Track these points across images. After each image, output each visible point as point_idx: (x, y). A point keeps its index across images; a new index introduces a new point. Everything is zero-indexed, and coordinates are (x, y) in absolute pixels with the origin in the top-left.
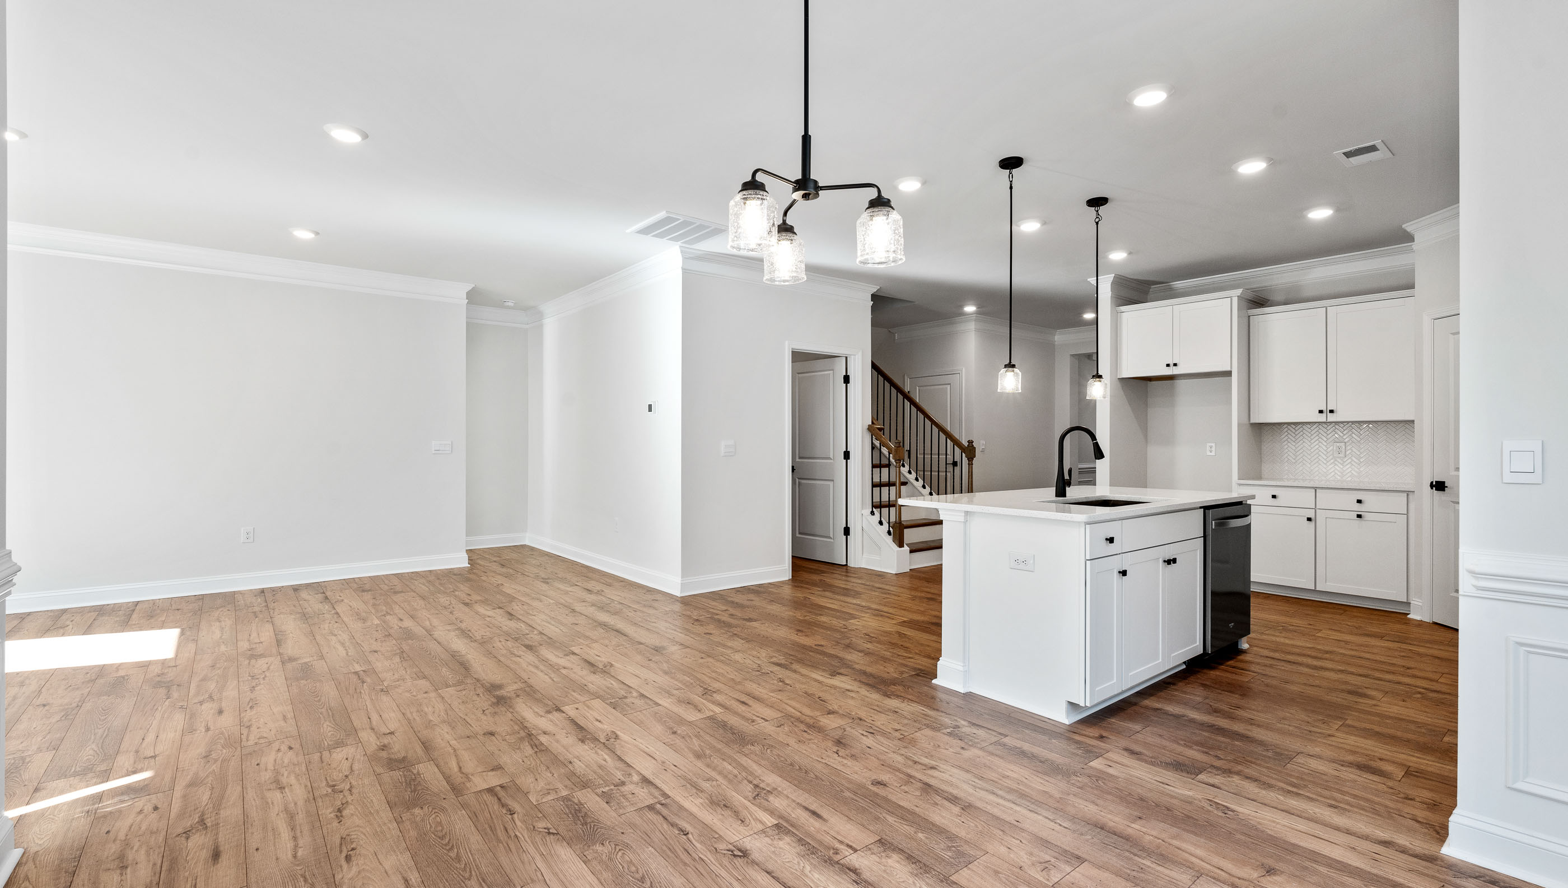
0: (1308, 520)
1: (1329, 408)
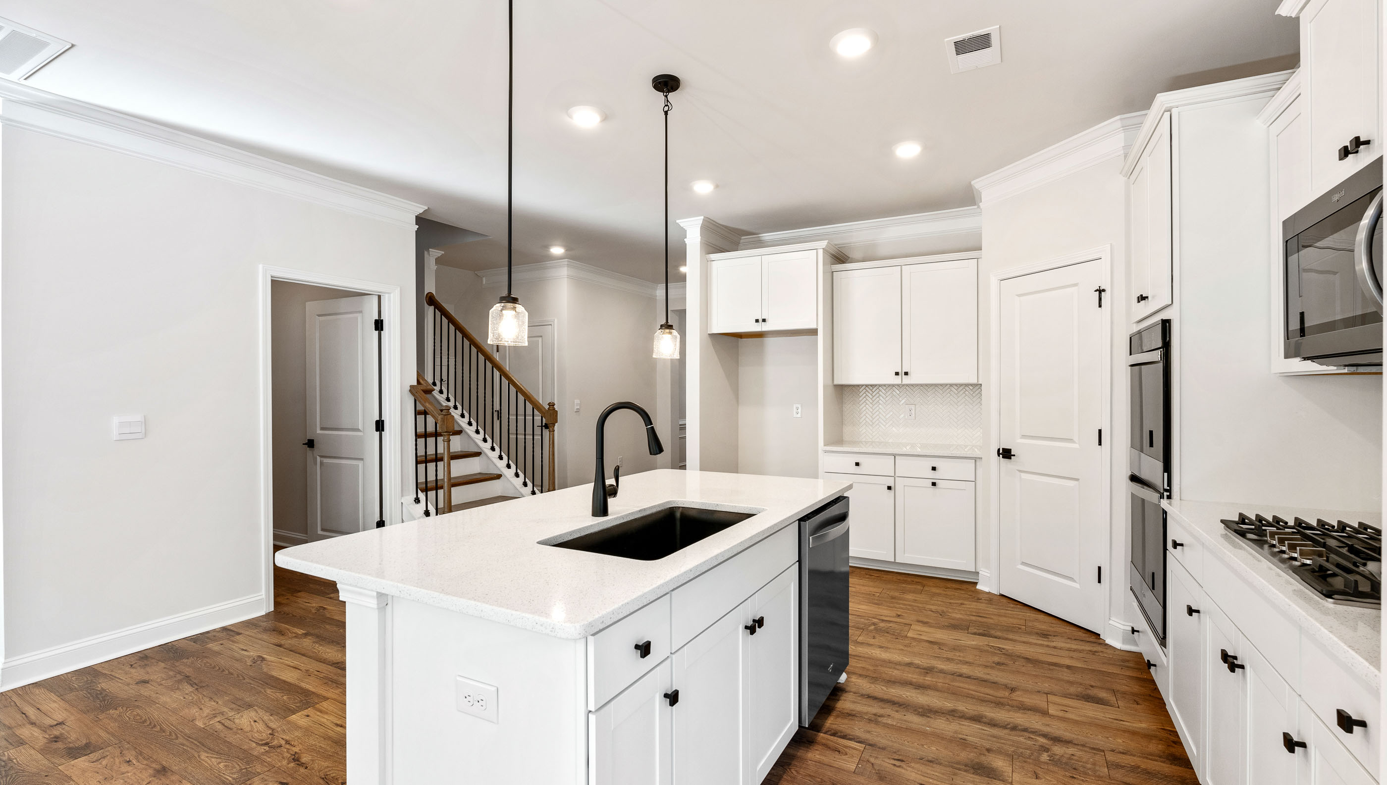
0: (888, 489)
1: (904, 371)
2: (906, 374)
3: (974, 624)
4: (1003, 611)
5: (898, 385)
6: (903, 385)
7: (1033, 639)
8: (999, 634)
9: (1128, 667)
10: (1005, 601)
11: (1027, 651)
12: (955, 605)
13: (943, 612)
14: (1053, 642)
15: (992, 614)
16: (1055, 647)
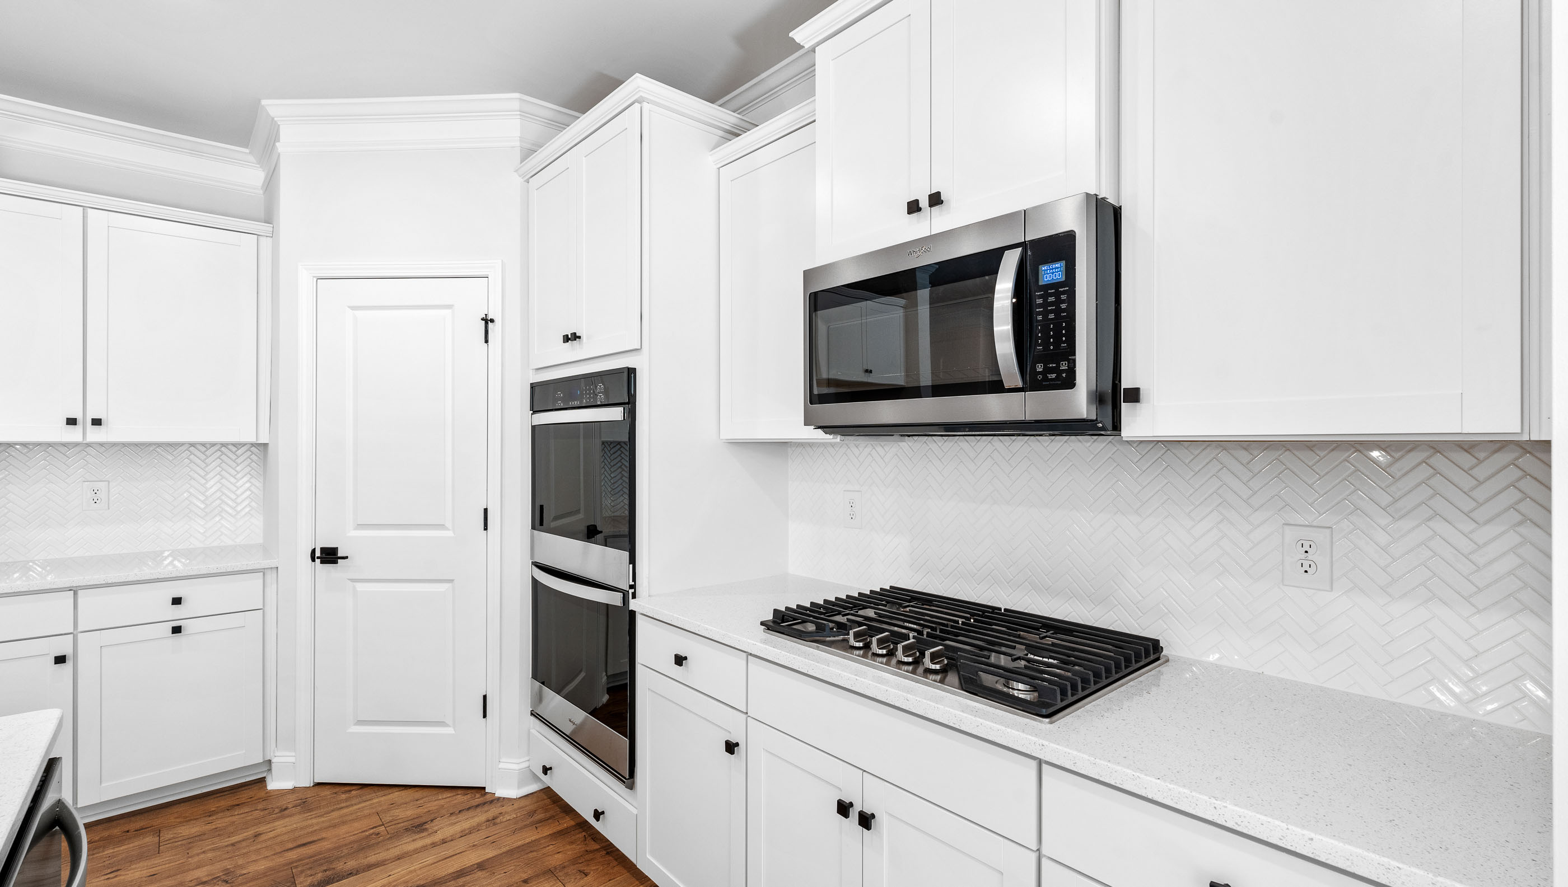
0: (57, 662)
1: (92, 415)
2: (97, 422)
3: (299, 869)
4: (335, 814)
5: (76, 444)
6: (89, 445)
7: (409, 844)
8: (351, 864)
9: (540, 821)
10: (328, 793)
11: (411, 872)
12: (244, 844)
13: (227, 872)
14: (436, 832)
15: (321, 830)
16: (444, 842)
